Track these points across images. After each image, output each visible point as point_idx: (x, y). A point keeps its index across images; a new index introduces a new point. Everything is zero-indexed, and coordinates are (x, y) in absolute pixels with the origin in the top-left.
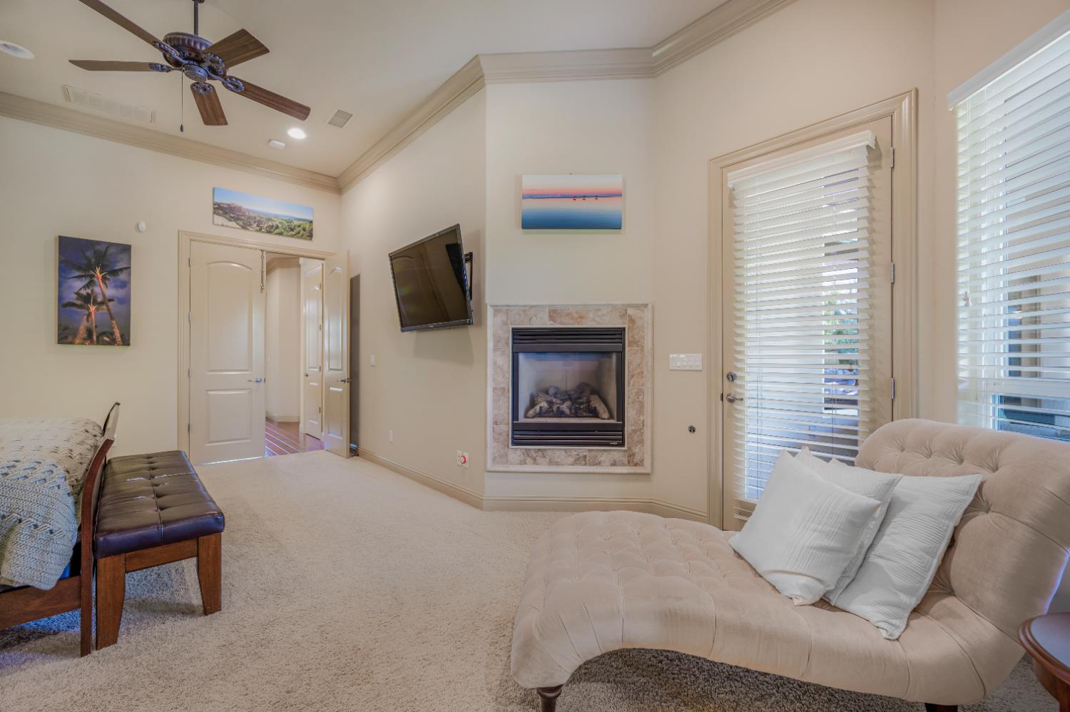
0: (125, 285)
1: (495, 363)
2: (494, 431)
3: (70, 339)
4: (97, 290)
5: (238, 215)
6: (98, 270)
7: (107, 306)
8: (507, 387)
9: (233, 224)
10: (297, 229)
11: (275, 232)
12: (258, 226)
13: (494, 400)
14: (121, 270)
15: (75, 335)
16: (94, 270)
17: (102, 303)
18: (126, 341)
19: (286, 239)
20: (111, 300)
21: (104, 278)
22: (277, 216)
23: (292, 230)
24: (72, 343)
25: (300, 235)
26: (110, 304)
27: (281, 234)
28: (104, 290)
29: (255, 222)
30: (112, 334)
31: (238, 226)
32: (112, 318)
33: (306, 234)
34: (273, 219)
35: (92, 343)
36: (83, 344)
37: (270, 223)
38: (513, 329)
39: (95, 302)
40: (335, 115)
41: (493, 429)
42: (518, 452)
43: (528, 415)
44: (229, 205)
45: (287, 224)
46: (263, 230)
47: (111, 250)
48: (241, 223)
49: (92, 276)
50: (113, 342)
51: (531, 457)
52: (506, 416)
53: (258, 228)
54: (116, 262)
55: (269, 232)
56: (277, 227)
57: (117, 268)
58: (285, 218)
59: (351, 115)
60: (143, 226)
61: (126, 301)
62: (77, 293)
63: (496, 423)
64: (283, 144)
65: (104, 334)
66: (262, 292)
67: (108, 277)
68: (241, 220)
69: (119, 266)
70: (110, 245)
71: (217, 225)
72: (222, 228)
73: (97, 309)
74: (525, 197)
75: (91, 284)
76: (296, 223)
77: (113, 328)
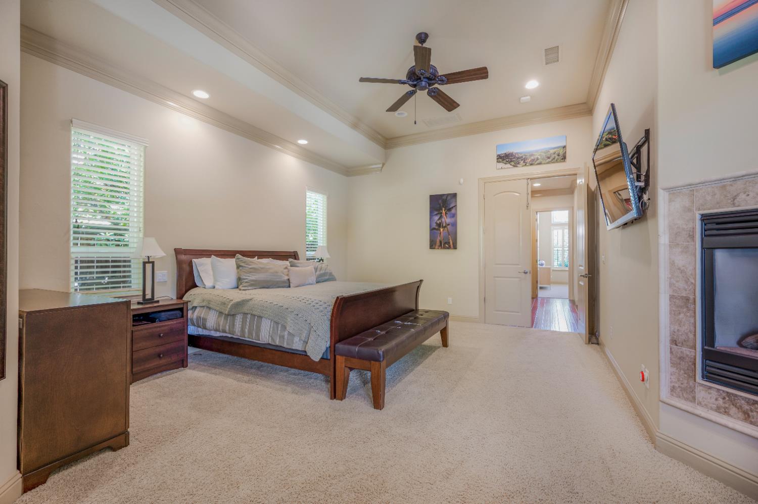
0: (454, 216)
1: (672, 263)
2: (671, 352)
3: (434, 247)
4: (443, 220)
5: (511, 159)
6: (443, 209)
7: (447, 228)
8: (692, 297)
9: (508, 165)
10: (553, 156)
11: (536, 163)
12: (524, 162)
13: (672, 312)
14: (452, 207)
15: (435, 244)
16: (442, 210)
17: (445, 227)
18: (455, 248)
19: (544, 166)
20: (448, 225)
21: (446, 213)
22: (537, 151)
23: (549, 158)
24: (434, 248)
25: (555, 160)
26: (448, 227)
27: (540, 164)
28: (447, 220)
29: (522, 160)
30: (449, 243)
31: (511, 166)
32: (449, 235)
33: (561, 157)
34: (534, 154)
35: (442, 248)
36: (438, 249)
37: (532, 158)
38: (702, 215)
39: (443, 227)
40: (546, 55)
41: (671, 349)
42: (714, 394)
43: (744, 343)
44: (505, 154)
45: (544, 155)
46: (527, 164)
47: (449, 198)
48: (513, 163)
49: (441, 213)
50: (449, 248)
51: (740, 408)
52: (691, 336)
53: (524, 164)
54: (450, 204)
55: (531, 165)
56: (538, 159)
57: (451, 207)
58: (543, 151)
59: (558, 47)
60: (462, 181)
61: (454, 225)
62: (436, 223)
63: (674, 342)
64: (528, 97)
65: (446, 243)
66: (527, 209)
67: (447, 212)
68: (513, 161)
69: (452, 205)
70: (448, 195)
71: (499, 169)
72: (502, 170)
73: (443, 230)
74: (717, 20)
75: (441, 217)
76: (552, 151)
77: (449, 240)
